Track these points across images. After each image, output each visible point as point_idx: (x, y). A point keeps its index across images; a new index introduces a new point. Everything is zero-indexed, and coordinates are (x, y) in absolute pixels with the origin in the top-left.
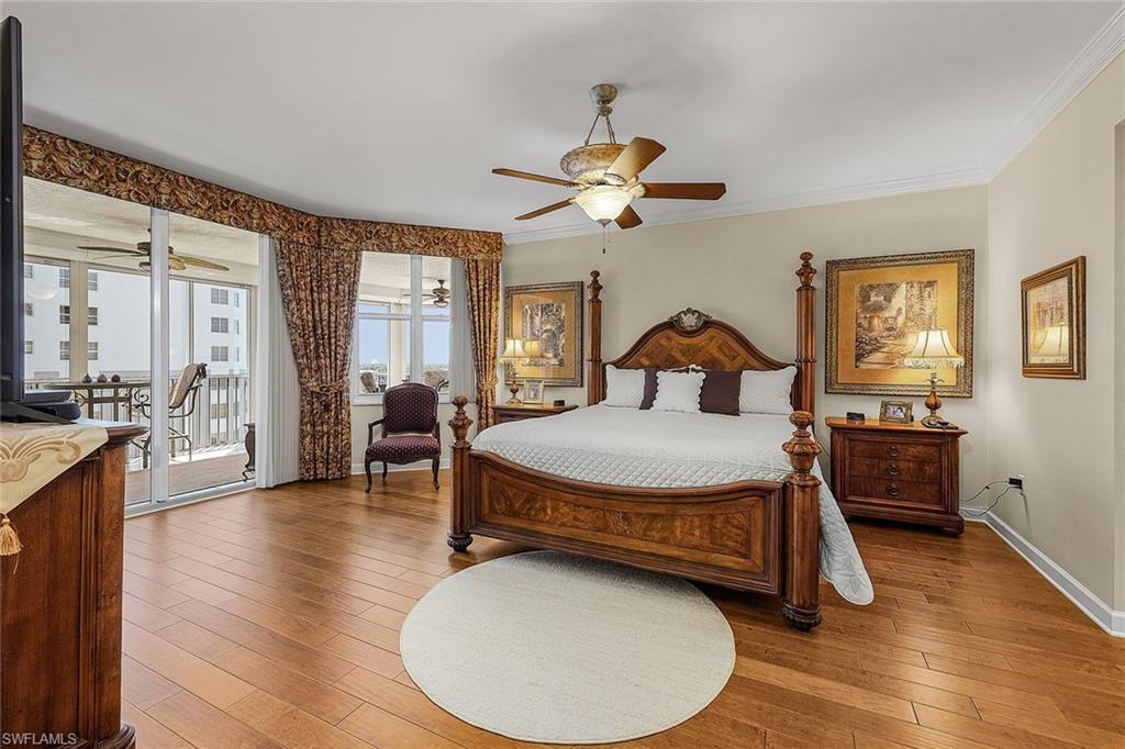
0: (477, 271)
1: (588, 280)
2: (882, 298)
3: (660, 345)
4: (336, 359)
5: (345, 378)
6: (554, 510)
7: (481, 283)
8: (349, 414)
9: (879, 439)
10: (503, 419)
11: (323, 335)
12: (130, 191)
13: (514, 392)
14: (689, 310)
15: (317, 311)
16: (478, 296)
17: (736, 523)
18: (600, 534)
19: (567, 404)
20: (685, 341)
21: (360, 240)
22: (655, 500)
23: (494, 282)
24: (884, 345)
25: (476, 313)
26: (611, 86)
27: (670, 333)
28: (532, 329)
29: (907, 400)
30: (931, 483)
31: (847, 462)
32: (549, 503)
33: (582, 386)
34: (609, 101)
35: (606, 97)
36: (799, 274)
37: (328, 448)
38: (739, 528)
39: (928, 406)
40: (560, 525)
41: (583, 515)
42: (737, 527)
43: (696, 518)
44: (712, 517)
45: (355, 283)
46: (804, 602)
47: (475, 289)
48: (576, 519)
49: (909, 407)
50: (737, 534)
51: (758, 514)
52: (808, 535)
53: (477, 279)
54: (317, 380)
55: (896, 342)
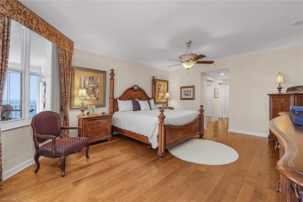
1: (109, 71)
2: (160, 87)
3: (129, 93)
6: (179, 133)
14: (136, 86)
24: (160, 95)
27: (131, 91)
28: (84, 85)
38: (198, 125)
40: (180, 136)
48: (182, 133)
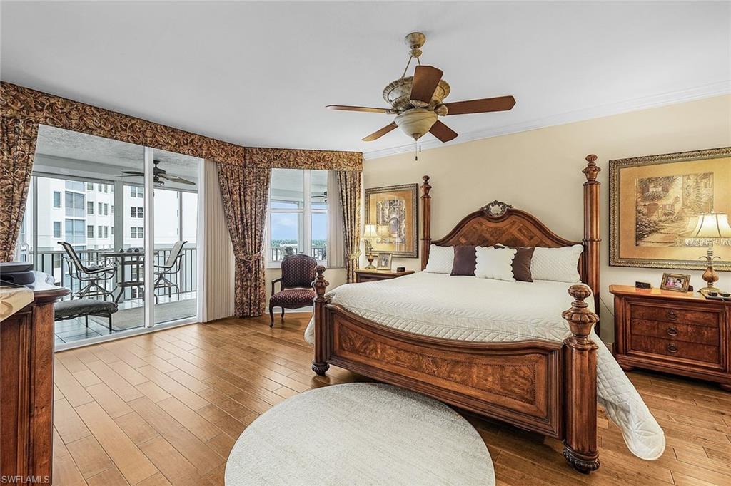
0: (346, 179)
1: (421, 182)
2: (660, 189)
3: (474, 228)
4: (255, 239)
5: (261, 251)
6: (383, 350)
7: (348, 187)
8: (264, 275)
9: (658, 305)
10: (362, 280)
11: (247, 223)
12: (128, 136)
13: (370, 261)
14: (496, 203)
15: (243, 208)
16: (347, 196)
17: (522, 374)
18: (416, 372)
19: (407, 270)
20: (493, 225)
21: (270, 161)
22: (456, 350)
23: (357, 185)
24: (662, 228)
25: (345, 207)
26: (420, 34)
28: (383, 217)
29: (685, 273)
30: (709, 345)
31: (628, 323)
32: (379, 346)
33: (418, 257)
34: (419, 46)
35: (416, 42)
36: (585, 172)
37: (251, 296)
38: (525, 379)
39: (705, 279)
40: (387, 363)
41: (403, 356)
42: (523, 378)
43: (489, 368)
44: (502, 367)
45: (267, 189)
46: (583, 449)
47: (344, 191)
48: (398, 359)
49: (687, 279)
50: (522, 383)
51: (541, 368)
52: (586, 390)
53: (346, 184)
54: (243, 252)
55: (673, 225)
